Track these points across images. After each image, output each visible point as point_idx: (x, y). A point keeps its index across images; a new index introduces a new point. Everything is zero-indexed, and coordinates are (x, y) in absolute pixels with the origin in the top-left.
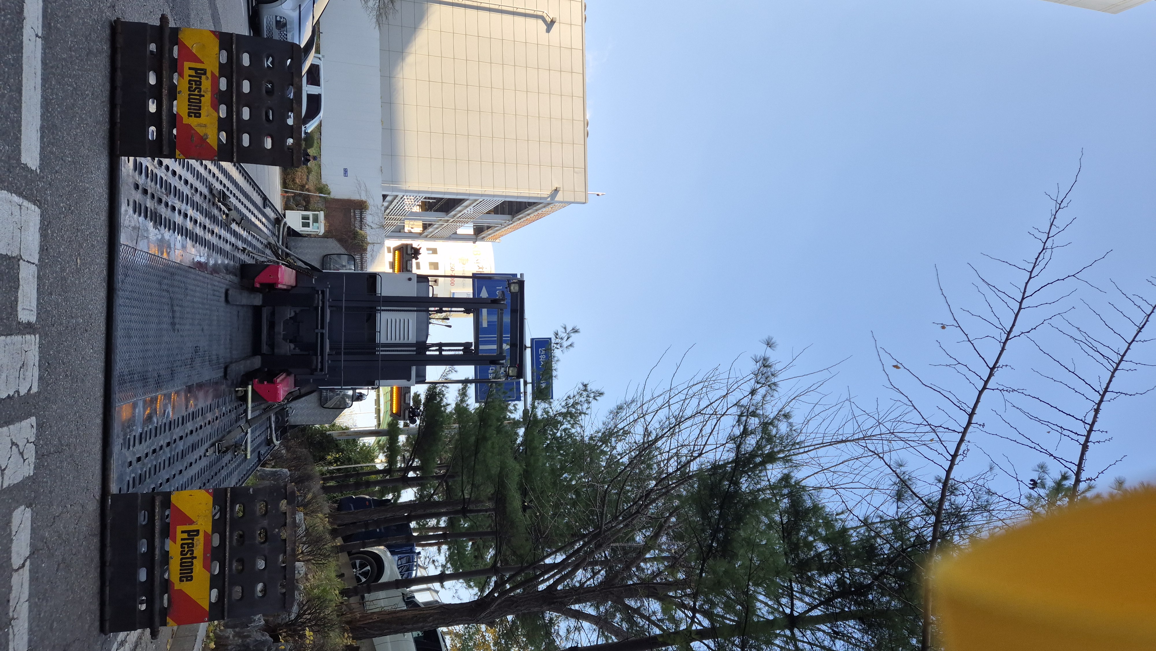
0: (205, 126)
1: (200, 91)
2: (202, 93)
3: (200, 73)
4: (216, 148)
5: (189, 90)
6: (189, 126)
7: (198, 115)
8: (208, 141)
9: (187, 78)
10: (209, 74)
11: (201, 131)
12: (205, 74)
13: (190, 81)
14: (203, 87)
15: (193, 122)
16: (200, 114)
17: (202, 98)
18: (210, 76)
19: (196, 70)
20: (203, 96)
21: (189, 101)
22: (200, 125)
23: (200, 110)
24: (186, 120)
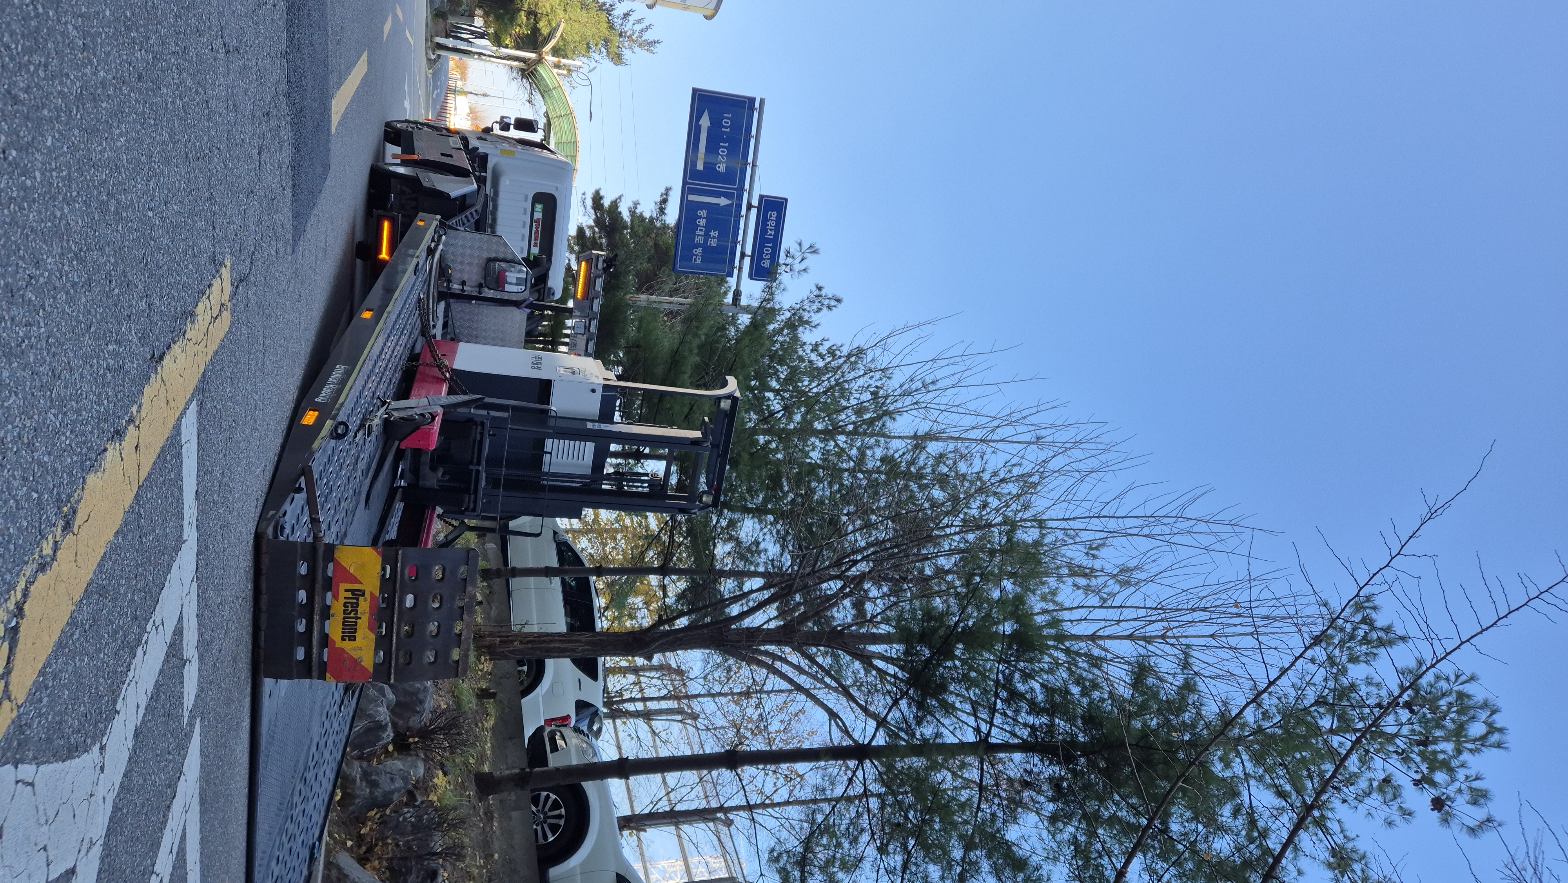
0: (361, 649)
1: (356, 614)
2: (359, 615)
3: (357, 594)
4: (371, 670)
5: (344, 613)
6: (342, 650)
7: (353, 638)
8: (363, 664)
9: (342, 601)
10: (368, 595)
11: (355, 655)
12: (363, 595)
13: (345, 603)
14: (360, 609)
15: (347, 645)
16: (355, 637)
17: (359, 621)
18: (369, 599)
19: (353, 591)
20: (360, 618)
21: (343, 625)
22: (354, 649)
23: (355, 632)
24: (339, 644)
